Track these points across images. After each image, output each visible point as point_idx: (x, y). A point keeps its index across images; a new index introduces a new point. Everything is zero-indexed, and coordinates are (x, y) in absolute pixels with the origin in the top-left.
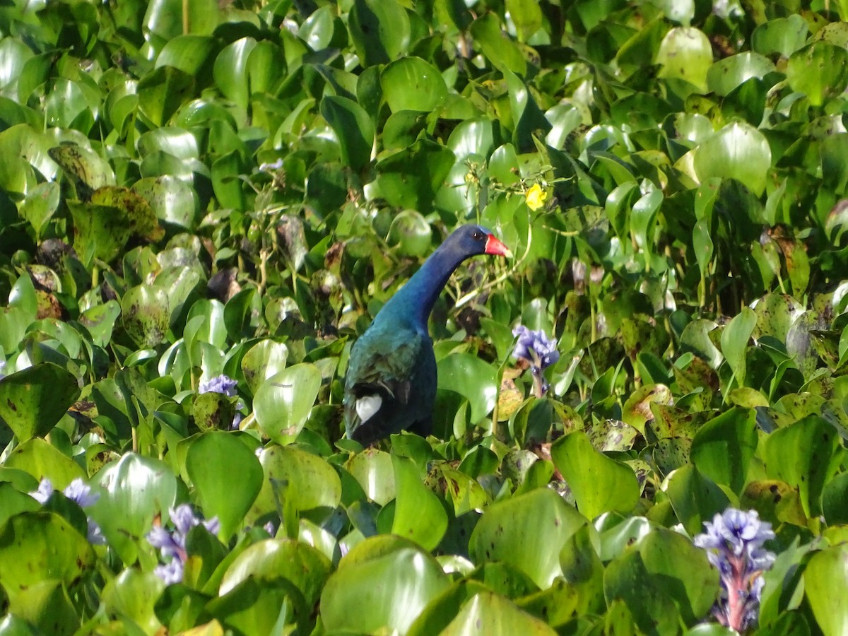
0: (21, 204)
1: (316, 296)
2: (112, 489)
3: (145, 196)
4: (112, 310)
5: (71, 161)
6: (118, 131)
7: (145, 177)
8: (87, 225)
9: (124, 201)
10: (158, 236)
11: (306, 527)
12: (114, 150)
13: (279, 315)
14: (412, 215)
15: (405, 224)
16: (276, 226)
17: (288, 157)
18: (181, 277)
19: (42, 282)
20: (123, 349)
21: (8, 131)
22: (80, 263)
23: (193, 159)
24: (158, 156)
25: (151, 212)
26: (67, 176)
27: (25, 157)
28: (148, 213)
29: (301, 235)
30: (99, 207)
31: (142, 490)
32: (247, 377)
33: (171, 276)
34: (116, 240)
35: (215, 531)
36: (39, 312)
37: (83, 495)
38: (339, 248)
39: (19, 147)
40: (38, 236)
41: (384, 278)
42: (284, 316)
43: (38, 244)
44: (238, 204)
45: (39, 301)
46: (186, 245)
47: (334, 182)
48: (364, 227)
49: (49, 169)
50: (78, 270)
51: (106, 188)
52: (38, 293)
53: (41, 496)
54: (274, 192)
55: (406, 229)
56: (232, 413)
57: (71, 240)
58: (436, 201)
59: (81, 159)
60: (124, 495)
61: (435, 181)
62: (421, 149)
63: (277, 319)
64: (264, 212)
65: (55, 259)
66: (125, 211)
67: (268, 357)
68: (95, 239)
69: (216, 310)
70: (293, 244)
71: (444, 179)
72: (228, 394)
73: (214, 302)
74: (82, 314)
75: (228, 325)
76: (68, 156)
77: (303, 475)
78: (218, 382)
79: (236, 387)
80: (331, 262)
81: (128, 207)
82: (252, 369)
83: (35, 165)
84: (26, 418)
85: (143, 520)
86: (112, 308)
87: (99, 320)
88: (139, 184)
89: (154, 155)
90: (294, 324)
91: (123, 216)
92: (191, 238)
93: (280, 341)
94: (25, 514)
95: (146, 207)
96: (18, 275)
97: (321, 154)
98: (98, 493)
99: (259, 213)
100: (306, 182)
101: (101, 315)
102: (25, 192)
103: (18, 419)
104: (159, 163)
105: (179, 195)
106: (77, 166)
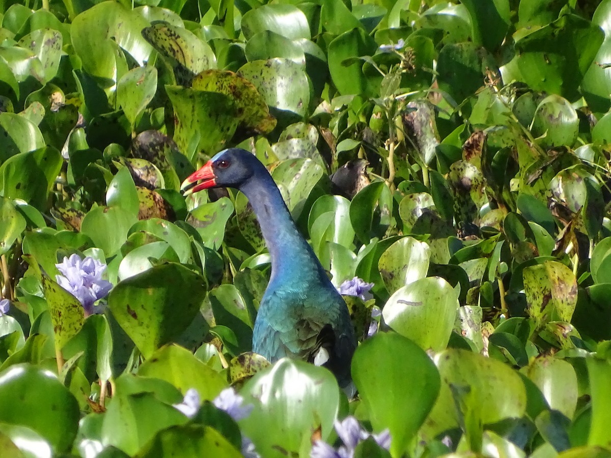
0: (110, 91)
1: (454, 189)
2: (265, 400)
3: (253, 81)
4: (224, 208)
5: (167, 43)
6: (215, 10)
7: (251, 60)
8: (189, 114)
9: (230, 87)
10: (269, 125)
11: (491, 440)
12: (211, 31)
13: (414, 212)
14: (558, 101)
15: (550, 111)
16: (404, 113)
17: (412, 36)
18: (302, 170)
19: (144, 178)
20: (238, 253)
21: (93, 8)
22: (183, 157)
23: (305, 40)
24: (265, 35)
25: (260, 100)
26: (163, 58)
27: (114, 38)
28: (257, 100)
29: (432, 125)
30: (202, 94)
31: (300, 401)
32: (385, 280)
33: (291, 170)
34: (222, 130)
35: (386, 445)
36: (140, 212)
37: (235, 408)
38: (479, 137)
39: (106, 28)
40: (132, 127)
41: (530, 171)
42: (420, 213)
43: (133, 135)
44: (358, 90)
45: (141, 200)
46: (302, 136)
47: (467, 63)
48: (504, 114)
49: (141, 52)
50: (182, 166)
51: (209, 72)
52: (140, 190)
53: (188, 408)
54: (403, 74)
55: (551, 116)
56: (367, 320)
57: (171, 132)
58: (581, 86)
59: (179, 40)
60: (278, 407)
61: (582, 62)
62: (566, 26)
63: (412, 218)
64: (391, 97)
65: (154, 153)
66: (231, 97)
67: (408, 258)
68: (198, 129)
69: (341, 207)
70: (423, 134)
71: (592, 60)
72: (363, 298)
73: (339, 198)
74: (190, 214)
75: (355, 224)
76: (164, 37)
77: (483, 382)
78: (352, 285)
79: (371, 292)
80: (470, 154)
81: (234, 93)
82: (390, 271)
83: (125, 48)
84: (148, 327)
85: (301, 435)
86: (225, 206)
87: (209, 220)
88: (245, 67)
89: (260, 36)
90: (432, 221)
91: (230, 103)
92: (308, 129)
93: (421, 240)
94: (174, 429)
95: (254, 93)
96: (114, 171)
97: (448, 33)
98: (251, 405)
99: (385, 99)
100: (435, 64)
101: (212, 215)
102: (114, 78)
103: (139, 327)
104: (267, 44)
105: (291, 80)
106: (175, 48)
